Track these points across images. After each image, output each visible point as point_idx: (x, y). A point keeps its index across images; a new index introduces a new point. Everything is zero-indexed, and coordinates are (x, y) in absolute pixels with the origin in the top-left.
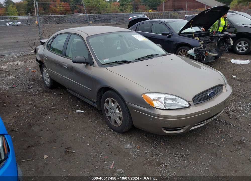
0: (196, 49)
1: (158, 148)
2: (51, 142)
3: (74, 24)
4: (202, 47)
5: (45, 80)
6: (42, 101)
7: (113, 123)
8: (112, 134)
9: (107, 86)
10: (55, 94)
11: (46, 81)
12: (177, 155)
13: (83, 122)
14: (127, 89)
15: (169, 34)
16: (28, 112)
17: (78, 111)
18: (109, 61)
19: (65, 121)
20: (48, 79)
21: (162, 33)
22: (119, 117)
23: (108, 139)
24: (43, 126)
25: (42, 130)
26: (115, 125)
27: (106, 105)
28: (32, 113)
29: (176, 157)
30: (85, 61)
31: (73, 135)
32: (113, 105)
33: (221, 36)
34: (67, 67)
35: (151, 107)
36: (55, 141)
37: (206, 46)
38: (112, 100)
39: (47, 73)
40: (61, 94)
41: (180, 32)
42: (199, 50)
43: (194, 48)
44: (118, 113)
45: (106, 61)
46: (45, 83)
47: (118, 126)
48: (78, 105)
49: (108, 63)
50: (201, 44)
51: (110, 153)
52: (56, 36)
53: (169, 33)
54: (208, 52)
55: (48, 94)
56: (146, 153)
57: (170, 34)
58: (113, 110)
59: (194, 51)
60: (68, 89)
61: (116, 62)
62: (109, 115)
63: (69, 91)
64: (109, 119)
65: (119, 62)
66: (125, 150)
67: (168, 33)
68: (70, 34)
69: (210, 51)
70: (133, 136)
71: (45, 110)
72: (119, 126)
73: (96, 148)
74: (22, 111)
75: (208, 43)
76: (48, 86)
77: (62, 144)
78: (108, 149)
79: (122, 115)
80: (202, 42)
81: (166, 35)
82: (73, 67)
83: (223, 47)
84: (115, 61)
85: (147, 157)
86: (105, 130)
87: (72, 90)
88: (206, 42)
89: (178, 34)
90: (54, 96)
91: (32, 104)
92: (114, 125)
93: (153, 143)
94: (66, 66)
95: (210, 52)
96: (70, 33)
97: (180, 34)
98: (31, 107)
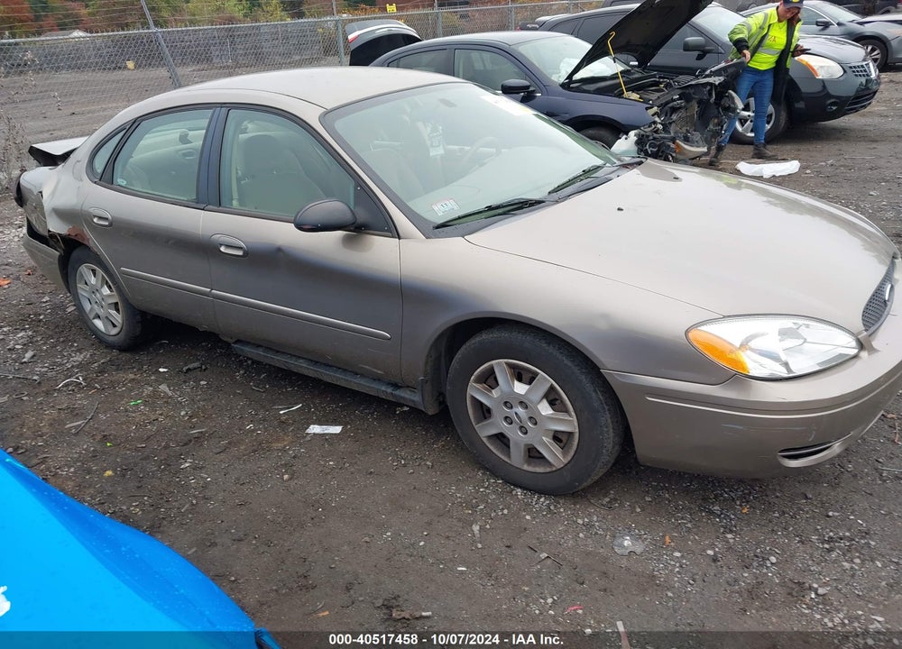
0: (643, 136)
1: (741, 530)
2: (291, 589)
3: (57, 75)
4: (660, 126)
5: (91, 317)
6: (126, 411)
7: (517, 459)
8: (528, 504)
9: (490, 312)
10: (161, 370)
11: (99, 324)
12: (828, 542)
13: (371, 472)
14: (605, 316)
15: (528, 87)
16: (89, 472)
17: (315, 429)
18: (456, 208)
19: (292, 483)
20: (113, 312)
21: (502, 86)
22: (556, 432)
23: (525, 529)
24: (208, 524)
25: (214, 544)
26: (529, 464)
27: (475, 391)
28: (114, 471)
29: (829, 551)
30: (348, 217)
31: (367, 539)
32: (520, 388)
33: (717, 83)
34: (240, 253)
35: (738, 377)
36: (303, 581)
37: (670, 123)
38: (511, 366)
39: (102, 286)
40: (191, 366)
41: (570, 77)
42: (654, 139)
43: (632, 133)
44: (549, 418)
45: (442, 209)
46: (95, 331)
47: (548, 470)
48: (297, 404)
49: (459, 218)
50: (653, 115)
51: (578, 587)
52: (135, 123)
53: (528, 84)
54: (680, 143)
55: (132, 376)
56: (715, 560)
57: (531, 89)
58: (520, 410)
59: (637, 143)
60: (238, 341)
61: (490, 208)
62: (494, 431)
63: (248, 351)
64: (491, 447)
65: (498, 207)
66: (624, 563)
67: (524, 82)
68: (224, 110)
69: (686, 140)
70: (616, 500)
71: (167, 447)
72: (554, 469)
73: (503, 577)
74: (56, 474)
75: (674, 110)
76: (111, 339)
77: (348, 589)
78: (557, 574)
79: (576, 424)
80: (655, 109)
81: (518, 93)
82: (279, 250)
83: (716, 121)
84: (482, 206)
85: (728, 575)
86: (487, 495)
87: (259, 346)
88: (667, 109)
89: (563, 85)
90: (163, 379)
91: (87, 429)
92: (526, 467)
93: (711, 512)
94: (240, 248)
95: (688, 141)
96: (222, 105)
97: (568, 84)
98: (86, 445)
